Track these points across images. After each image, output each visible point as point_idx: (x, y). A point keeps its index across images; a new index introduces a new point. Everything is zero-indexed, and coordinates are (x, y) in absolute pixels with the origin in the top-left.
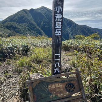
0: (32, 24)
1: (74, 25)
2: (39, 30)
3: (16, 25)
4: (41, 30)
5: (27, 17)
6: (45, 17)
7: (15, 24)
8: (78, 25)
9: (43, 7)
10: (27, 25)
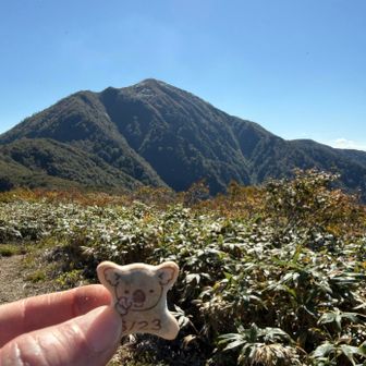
0: (112, 143)
1: (267, 140)
2: (137, 164)
3: (51, 148)
4: (143, 164)
5: (92, 116)
6: (159, 115)
7: (45, 145)
8: (282, 140)
9: (154, 81)
10: (90, 148)
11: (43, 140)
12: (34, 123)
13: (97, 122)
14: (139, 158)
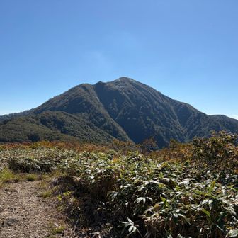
0: (100, 114)
1: (196, 115)
2: (114, 127)
3: (64, 117)
4: (119, 127)
5: (89, 99)
6: (129, 98)
7: (61, 115)
8: (205, 115)
9: (126, 78)
10: (87, 117)
11: (59, 112)
12: (55, 102)
13: (92, 102)
14: (116, 124)
